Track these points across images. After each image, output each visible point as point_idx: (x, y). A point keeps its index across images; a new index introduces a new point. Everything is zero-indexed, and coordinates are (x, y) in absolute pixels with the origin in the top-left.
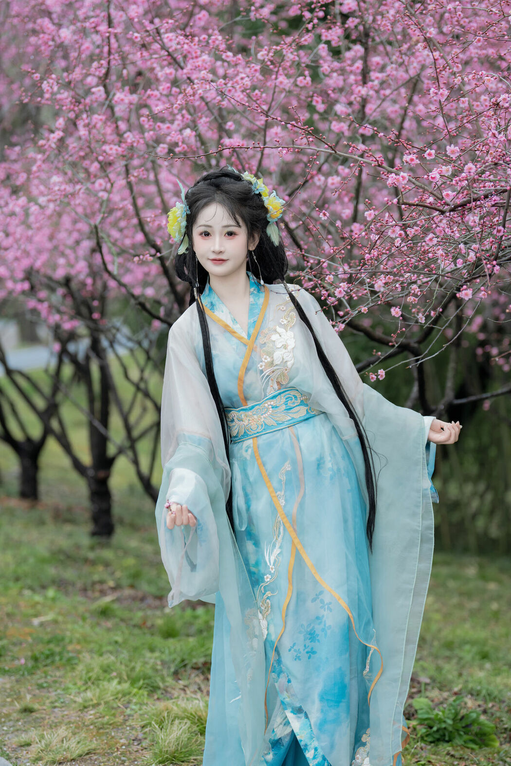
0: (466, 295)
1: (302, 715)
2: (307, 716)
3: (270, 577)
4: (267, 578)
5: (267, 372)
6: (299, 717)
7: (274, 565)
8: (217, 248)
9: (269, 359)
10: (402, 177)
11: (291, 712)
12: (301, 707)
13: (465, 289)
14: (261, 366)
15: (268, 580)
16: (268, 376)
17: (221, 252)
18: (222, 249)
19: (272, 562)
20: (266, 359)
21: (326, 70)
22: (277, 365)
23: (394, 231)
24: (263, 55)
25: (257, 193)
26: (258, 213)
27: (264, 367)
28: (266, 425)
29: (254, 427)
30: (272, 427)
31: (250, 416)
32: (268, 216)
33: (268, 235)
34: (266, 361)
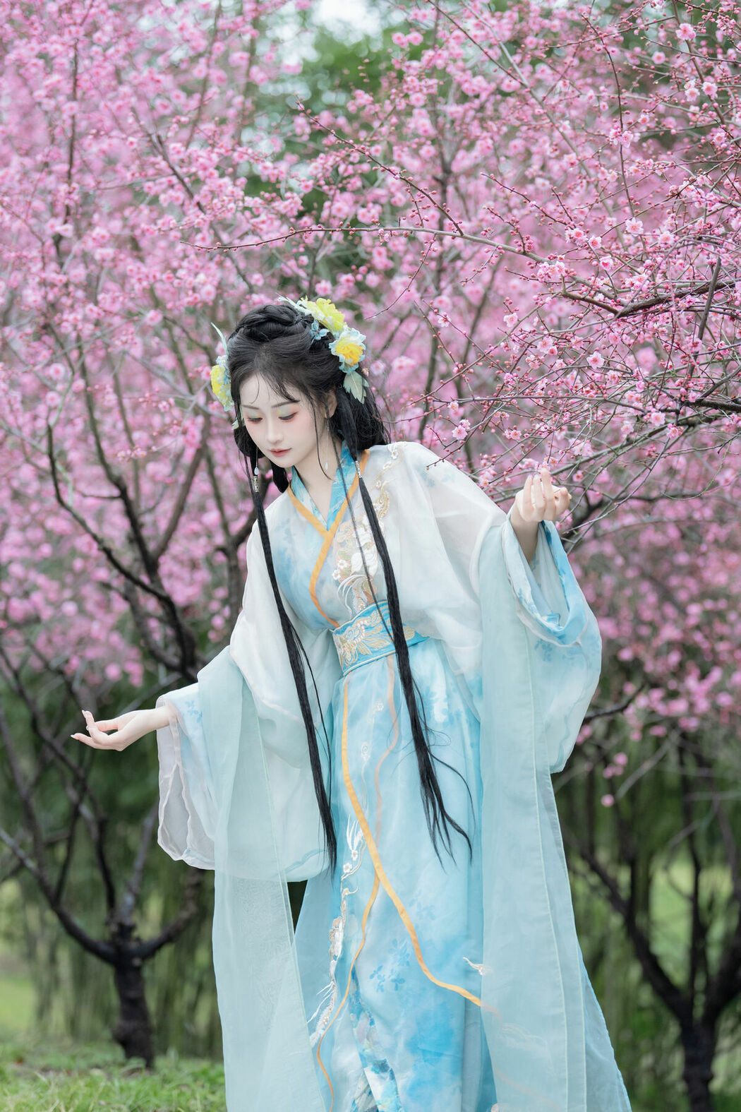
1: (387, 1075)
2: (393, 1077)
3: (350, 866)
4: (347, 868)
5: (346, 582)
6: (382, 1078)
7: (357, 849)
8: (273, 437)
9: (346, 565)
11: (373, 1070)
12: (385, 1061)
15: (348, 871)
16: (348, 587)
18: (279, 438)
19: (356, 844)
20: (342, 564)
21: (400, 200)
22: (355, 573)
23: (545, 344)
25: (319, 338)
26: (324, 369)
27: (339, 576)
28: (359, 654)
29: (349, 656)
30: (366, 656)
31: (343, 642)
32: (341, 368)
33: (348, 390)
34: (342, 567)
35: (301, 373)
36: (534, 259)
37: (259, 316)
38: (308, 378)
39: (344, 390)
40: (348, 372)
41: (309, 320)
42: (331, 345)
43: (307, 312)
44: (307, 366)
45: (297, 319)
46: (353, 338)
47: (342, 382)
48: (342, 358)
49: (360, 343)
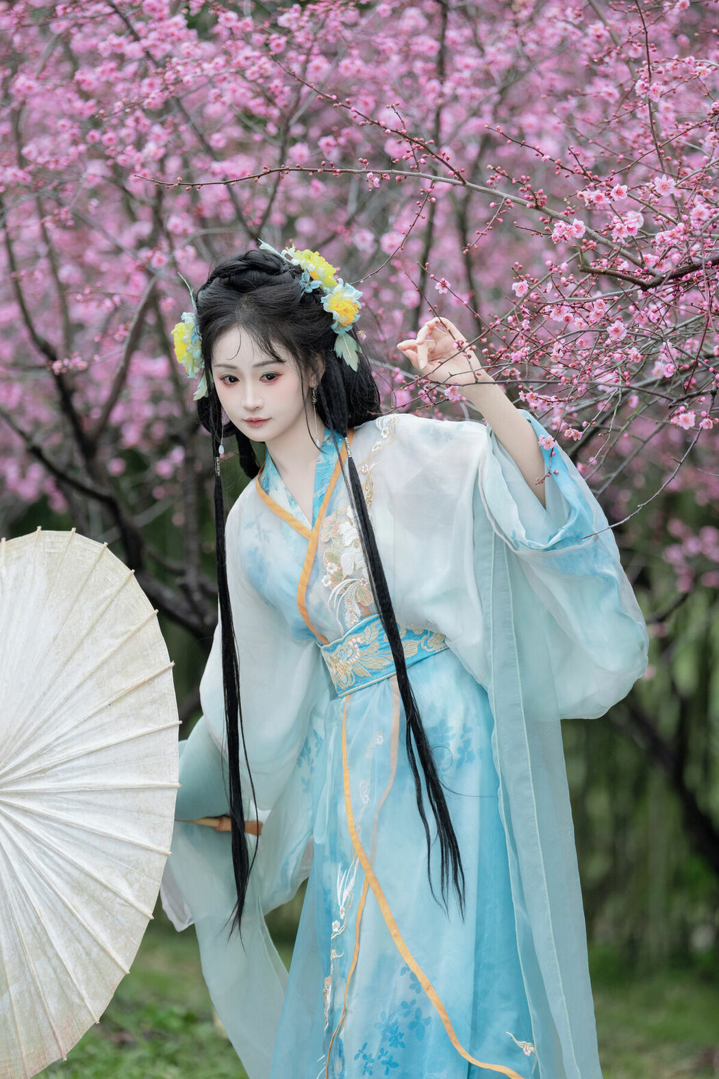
0: (686, 420)
3: (338, 925)
5: (337, 589)
8: (250, 403)
9: (336, 569)
10: (576, 226)
13: (685, 412)
14: (326, 582)
15: (337, 930)
16: (340, 595)
17: (256, 409)
18: (259, 403)
19: (344, 901)
20: (331, 568)
22: (348, 577)
23: (559, 312)
24: (289, 20)
25: (309, 290)
26: (315, 326)
27: (330, 583)
28: (356, 676)
29: (343, 678)
30: (364, 679)
31: (336, 661)
32: (334, 326)
33: (339, 355)
34: (332, 572)
35: (289, 329)
36: (548, 214)
37: (239, 263)
38: (296, 335)
39: (335, 353)
40: (340, 332)
41: (298, 271)
42: (323, 299)
43: (295, 262)
44: (295, 321)
45: (283, 268)
46: (347, 295)
47: (333, 344)
48: (336, 315)
49: (355, 300)
